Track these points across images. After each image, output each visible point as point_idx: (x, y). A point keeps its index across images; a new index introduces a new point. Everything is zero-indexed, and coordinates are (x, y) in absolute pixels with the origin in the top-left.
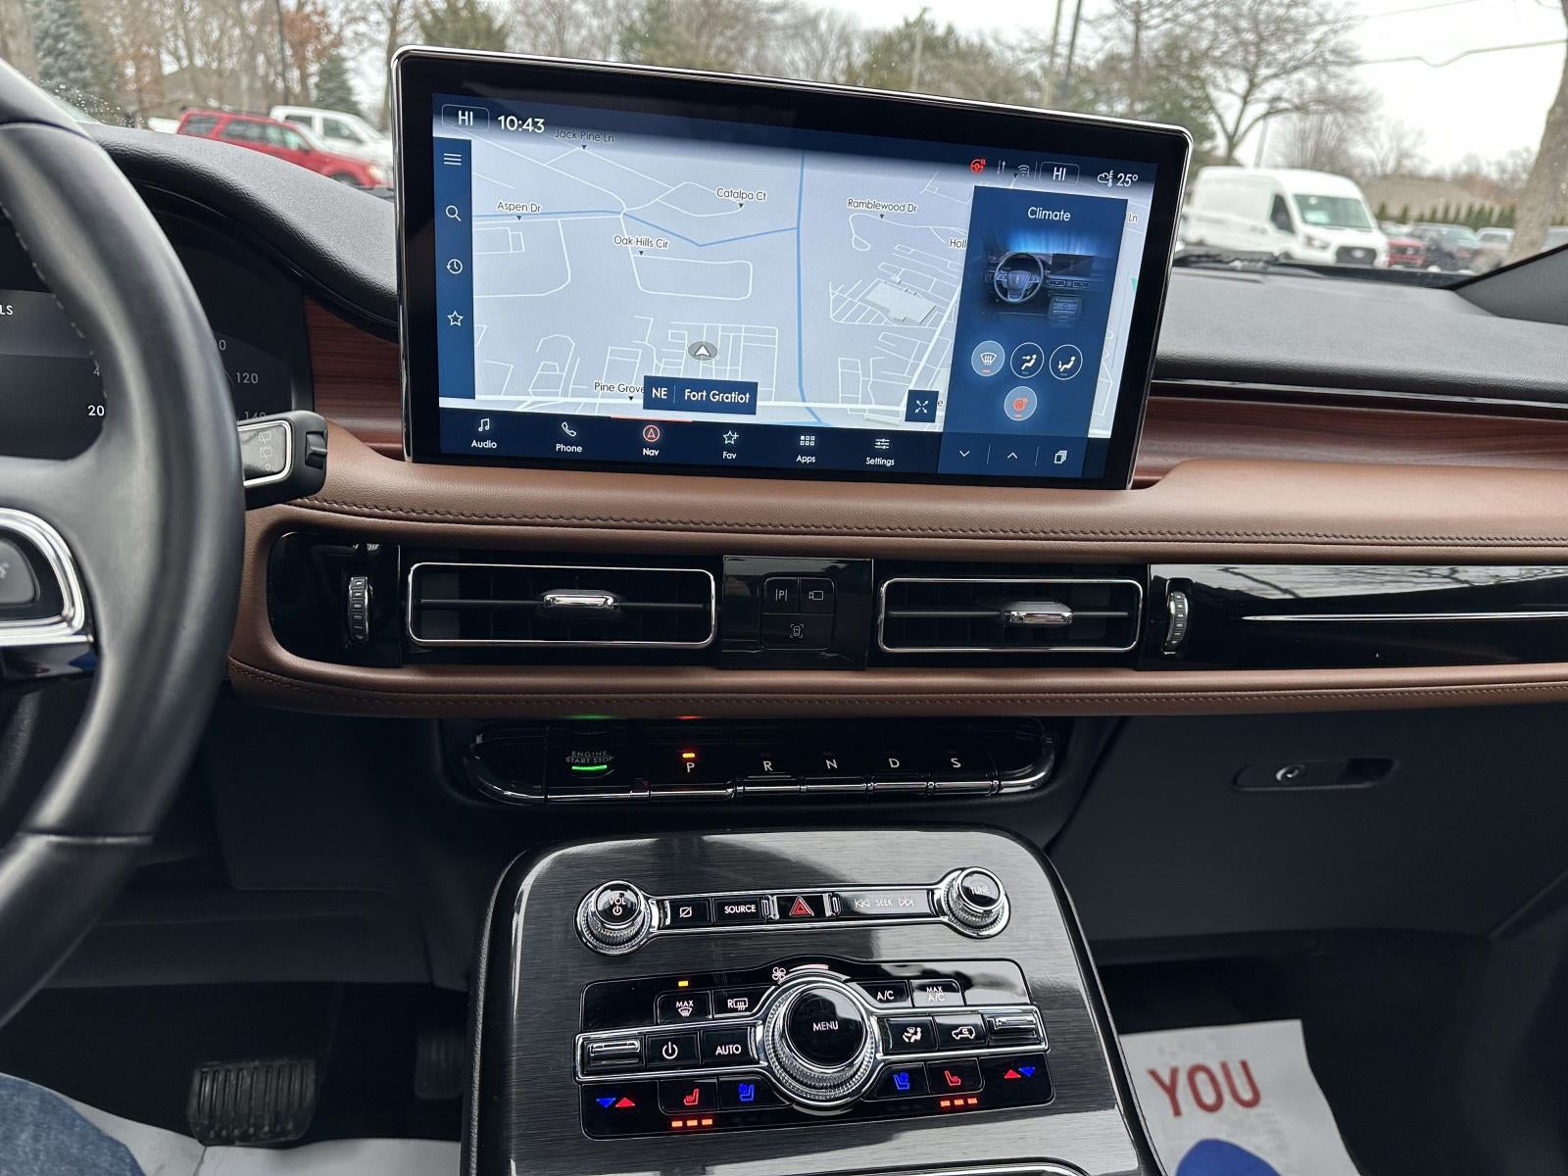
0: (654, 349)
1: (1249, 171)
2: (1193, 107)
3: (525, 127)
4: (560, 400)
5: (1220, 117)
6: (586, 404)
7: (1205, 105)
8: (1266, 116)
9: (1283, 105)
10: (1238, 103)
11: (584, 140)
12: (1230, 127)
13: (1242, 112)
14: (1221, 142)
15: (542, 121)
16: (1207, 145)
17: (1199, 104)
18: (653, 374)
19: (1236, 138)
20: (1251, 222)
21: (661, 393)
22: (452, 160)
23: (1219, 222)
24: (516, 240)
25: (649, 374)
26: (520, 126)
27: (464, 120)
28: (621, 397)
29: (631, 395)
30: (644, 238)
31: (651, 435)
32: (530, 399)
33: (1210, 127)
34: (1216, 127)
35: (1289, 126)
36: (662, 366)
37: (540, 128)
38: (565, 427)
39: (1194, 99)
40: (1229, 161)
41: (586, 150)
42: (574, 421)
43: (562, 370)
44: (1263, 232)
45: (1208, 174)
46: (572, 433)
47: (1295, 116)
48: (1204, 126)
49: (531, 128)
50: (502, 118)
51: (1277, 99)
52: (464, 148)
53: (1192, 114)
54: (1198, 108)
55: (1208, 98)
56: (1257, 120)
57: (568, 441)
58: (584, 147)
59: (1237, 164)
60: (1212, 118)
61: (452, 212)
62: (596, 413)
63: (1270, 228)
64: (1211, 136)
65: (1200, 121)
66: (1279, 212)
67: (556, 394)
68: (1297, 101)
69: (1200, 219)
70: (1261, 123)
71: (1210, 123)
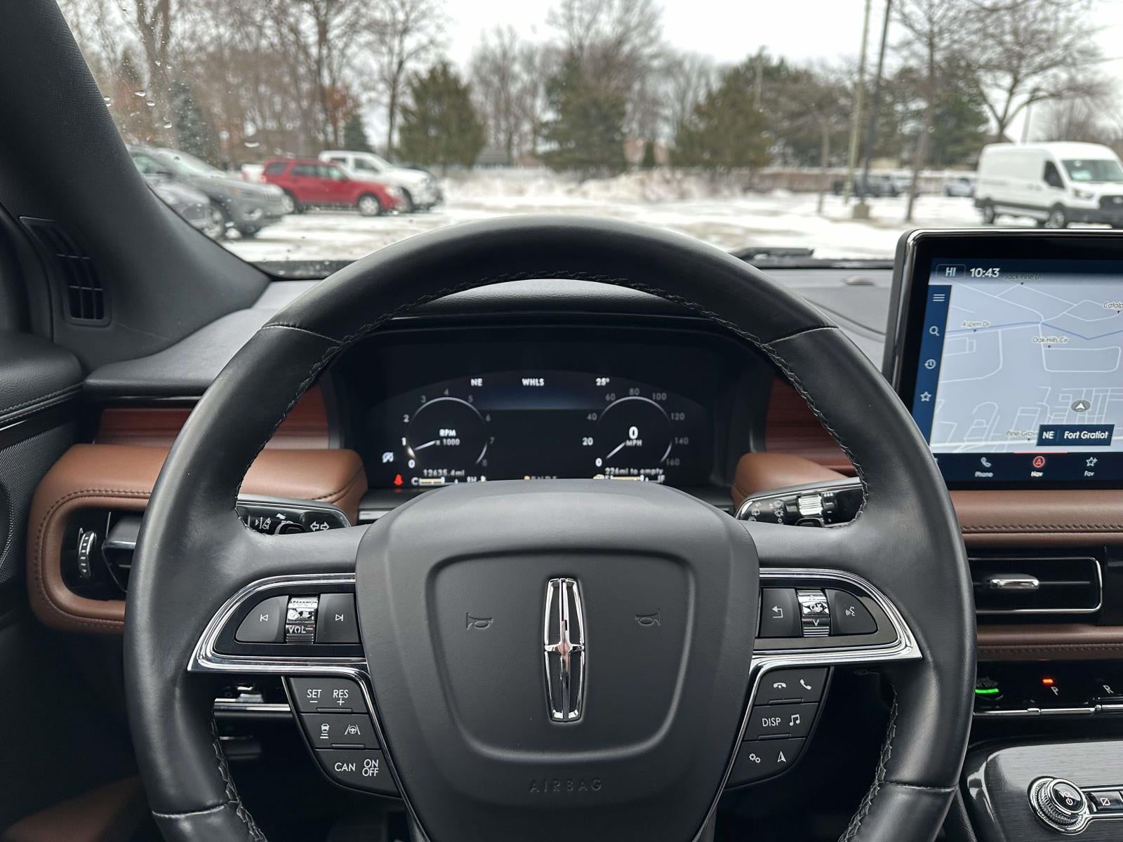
0: (1049, 407)
1: (1019, 146)
2: (970, 101)
3: (986, 274)
4: (983, 443)
5: (991, 107)
6: (1000, 445)
7: (979, 99)
8: (1029, 102)
9: (1041, 94)
10: (1005, 95)
11: (1023, 280)
12: (1000, 112)
13: (1009, 101)
14: (993, 126)
15: (998, 269)
16: (982, 129)
17: (975, 99)
18: (1046, 423)
19: (1005, 120)
20: (1026, 182)
21: (1049, 435)
22: (938, 298)
23: (1003, 184)
24: (971, 344)
25: (1042, 424)
26: (984, 274)
27: (949, 273)
28: (1024, 439)
29: (1029, 437)
30: (1052, 337)
31: (1039, 463)
32: (963, 444)
33: (985, 115)
34: (989, 114)
35: (1047, 109)
36: (1052, 417)
37: (996, 274)
38: (984, 461)
39: (970, 95)
40: (1001, 138)
41: (1023, 286)
42: (990, 457)
43: (987, 423)
44: (1039, 189)
45: (991, 151)
46: (988, 465)
47: (1051, 102)
48: (980, 113)
49: (990, 275)
50: (973, 270)
51: (1036, 90)
52: (947, 290)
53: (970, 106)
54: (974, 101)
55: (982, 94)
56: (1021, 106)
57: (984, 470)
58: (1022, 283)
59: (1009, 141)
60: (985, 108)
61: (934, 330)
62: (1004, 451)
63: (1044, 186)
64: (986, 121)
65: (977, 111)
66: (1051, 174)
67: (981, 440)
68: (1052, 90)
69: (986, 182)
70: (1025, 109)
71: (984, 112)
